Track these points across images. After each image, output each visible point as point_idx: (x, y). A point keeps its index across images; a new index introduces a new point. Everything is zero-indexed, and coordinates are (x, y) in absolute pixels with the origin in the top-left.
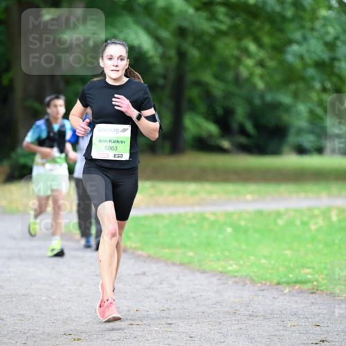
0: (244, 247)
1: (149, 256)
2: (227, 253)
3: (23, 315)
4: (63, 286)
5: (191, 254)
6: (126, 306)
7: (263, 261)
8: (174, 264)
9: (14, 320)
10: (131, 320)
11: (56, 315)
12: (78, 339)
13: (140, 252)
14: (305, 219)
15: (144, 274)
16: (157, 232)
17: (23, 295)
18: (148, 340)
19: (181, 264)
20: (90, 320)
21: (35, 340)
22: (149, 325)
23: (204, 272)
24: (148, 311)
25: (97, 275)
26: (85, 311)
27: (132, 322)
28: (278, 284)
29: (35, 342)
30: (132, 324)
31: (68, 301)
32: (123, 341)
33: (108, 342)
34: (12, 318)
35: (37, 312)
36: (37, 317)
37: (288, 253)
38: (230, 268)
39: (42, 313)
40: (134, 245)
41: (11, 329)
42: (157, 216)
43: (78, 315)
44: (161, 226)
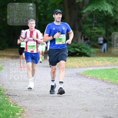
1: (111, 82)
3: (68, 102)
4: (82, 92)
6: (104, 99)
9: (66, 104)
10: (105, 104)
11: (80, 103)
12: (87, 111)
13: (108, 81)
15: (110, 88)
16: (114, 74)
17: (69, 96)
18: (111, 111)
20: (91, 104)
21: (72, 111)
22: (112, 106)
24: (111, 101)
25: (94, 89)
26: (90, 101)
27: (106, 105)
29: (73, 111)
30: (105, 106)
31: (84, 98)
32: (102, 111)
33: (98, 112)
34: (65, 104)
35: (73, 101)
36: (73, 103)
39: (75, 102)
41: (64, 107)
42: (114, 69)
43: (87, 103)
44: (116, 72)
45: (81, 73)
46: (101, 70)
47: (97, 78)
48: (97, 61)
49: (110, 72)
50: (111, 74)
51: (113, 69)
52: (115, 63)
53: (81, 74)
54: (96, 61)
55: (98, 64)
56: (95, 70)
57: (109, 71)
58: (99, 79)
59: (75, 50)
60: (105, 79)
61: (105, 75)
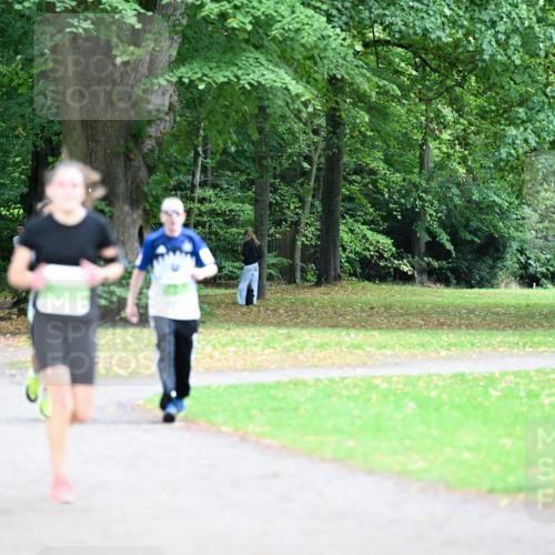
0: (435, 432)
1: (283, 447)
2: (408, 443)
5: (350, 444)
7: (467, 455)
8: (323, 460)
13: (268, 441)
14: (533, 387)
15: (275, 475)
16: (296, 409)
19: (334, 460)
23: (371, 472)
28: (491, 491)
37: (505, 441)
38: (413, 467)
40: (258, 430)
42: (296, 383)
44: (303, 399)
45: (141, 402)
46: (235, 387)
47: (213, 425)
48: (214, 347)
49: (273, 398)
50: (282, 409)
51: (291, 386)
52: (301, 356)
53: (139, 406)
54: (209, 348)
55: (219, 360)
56: (209, 387)
57: (272, 392)
58: (223, 428)
59: (112, 293)
60: (250, 429)
61: (254, 412)
